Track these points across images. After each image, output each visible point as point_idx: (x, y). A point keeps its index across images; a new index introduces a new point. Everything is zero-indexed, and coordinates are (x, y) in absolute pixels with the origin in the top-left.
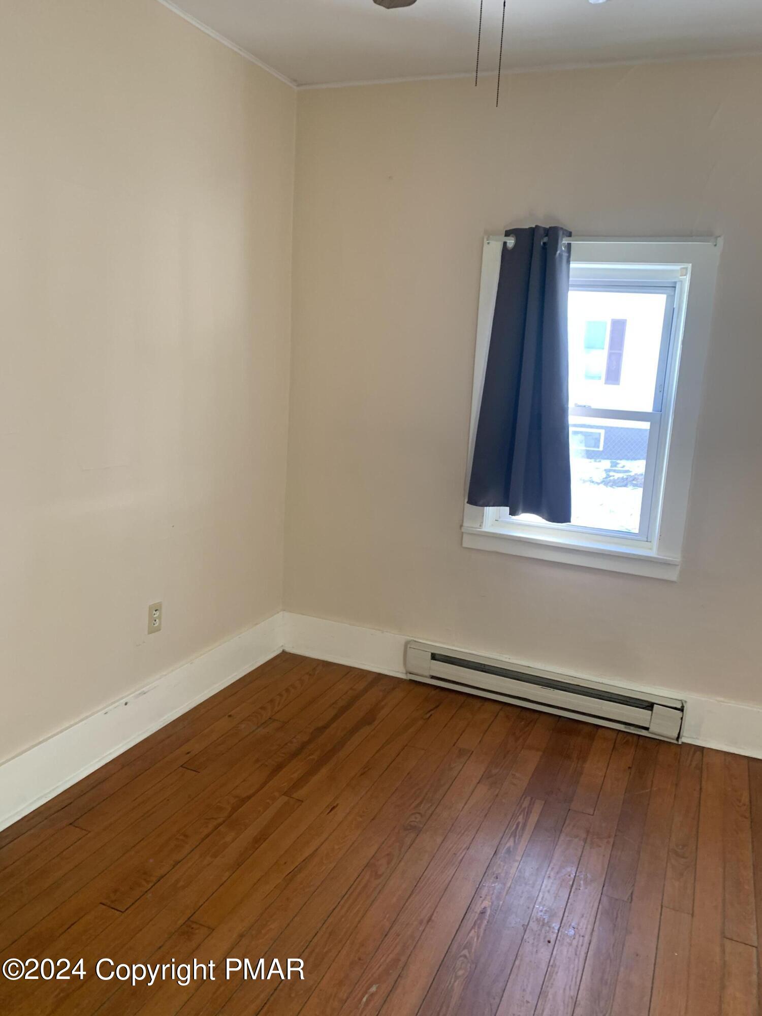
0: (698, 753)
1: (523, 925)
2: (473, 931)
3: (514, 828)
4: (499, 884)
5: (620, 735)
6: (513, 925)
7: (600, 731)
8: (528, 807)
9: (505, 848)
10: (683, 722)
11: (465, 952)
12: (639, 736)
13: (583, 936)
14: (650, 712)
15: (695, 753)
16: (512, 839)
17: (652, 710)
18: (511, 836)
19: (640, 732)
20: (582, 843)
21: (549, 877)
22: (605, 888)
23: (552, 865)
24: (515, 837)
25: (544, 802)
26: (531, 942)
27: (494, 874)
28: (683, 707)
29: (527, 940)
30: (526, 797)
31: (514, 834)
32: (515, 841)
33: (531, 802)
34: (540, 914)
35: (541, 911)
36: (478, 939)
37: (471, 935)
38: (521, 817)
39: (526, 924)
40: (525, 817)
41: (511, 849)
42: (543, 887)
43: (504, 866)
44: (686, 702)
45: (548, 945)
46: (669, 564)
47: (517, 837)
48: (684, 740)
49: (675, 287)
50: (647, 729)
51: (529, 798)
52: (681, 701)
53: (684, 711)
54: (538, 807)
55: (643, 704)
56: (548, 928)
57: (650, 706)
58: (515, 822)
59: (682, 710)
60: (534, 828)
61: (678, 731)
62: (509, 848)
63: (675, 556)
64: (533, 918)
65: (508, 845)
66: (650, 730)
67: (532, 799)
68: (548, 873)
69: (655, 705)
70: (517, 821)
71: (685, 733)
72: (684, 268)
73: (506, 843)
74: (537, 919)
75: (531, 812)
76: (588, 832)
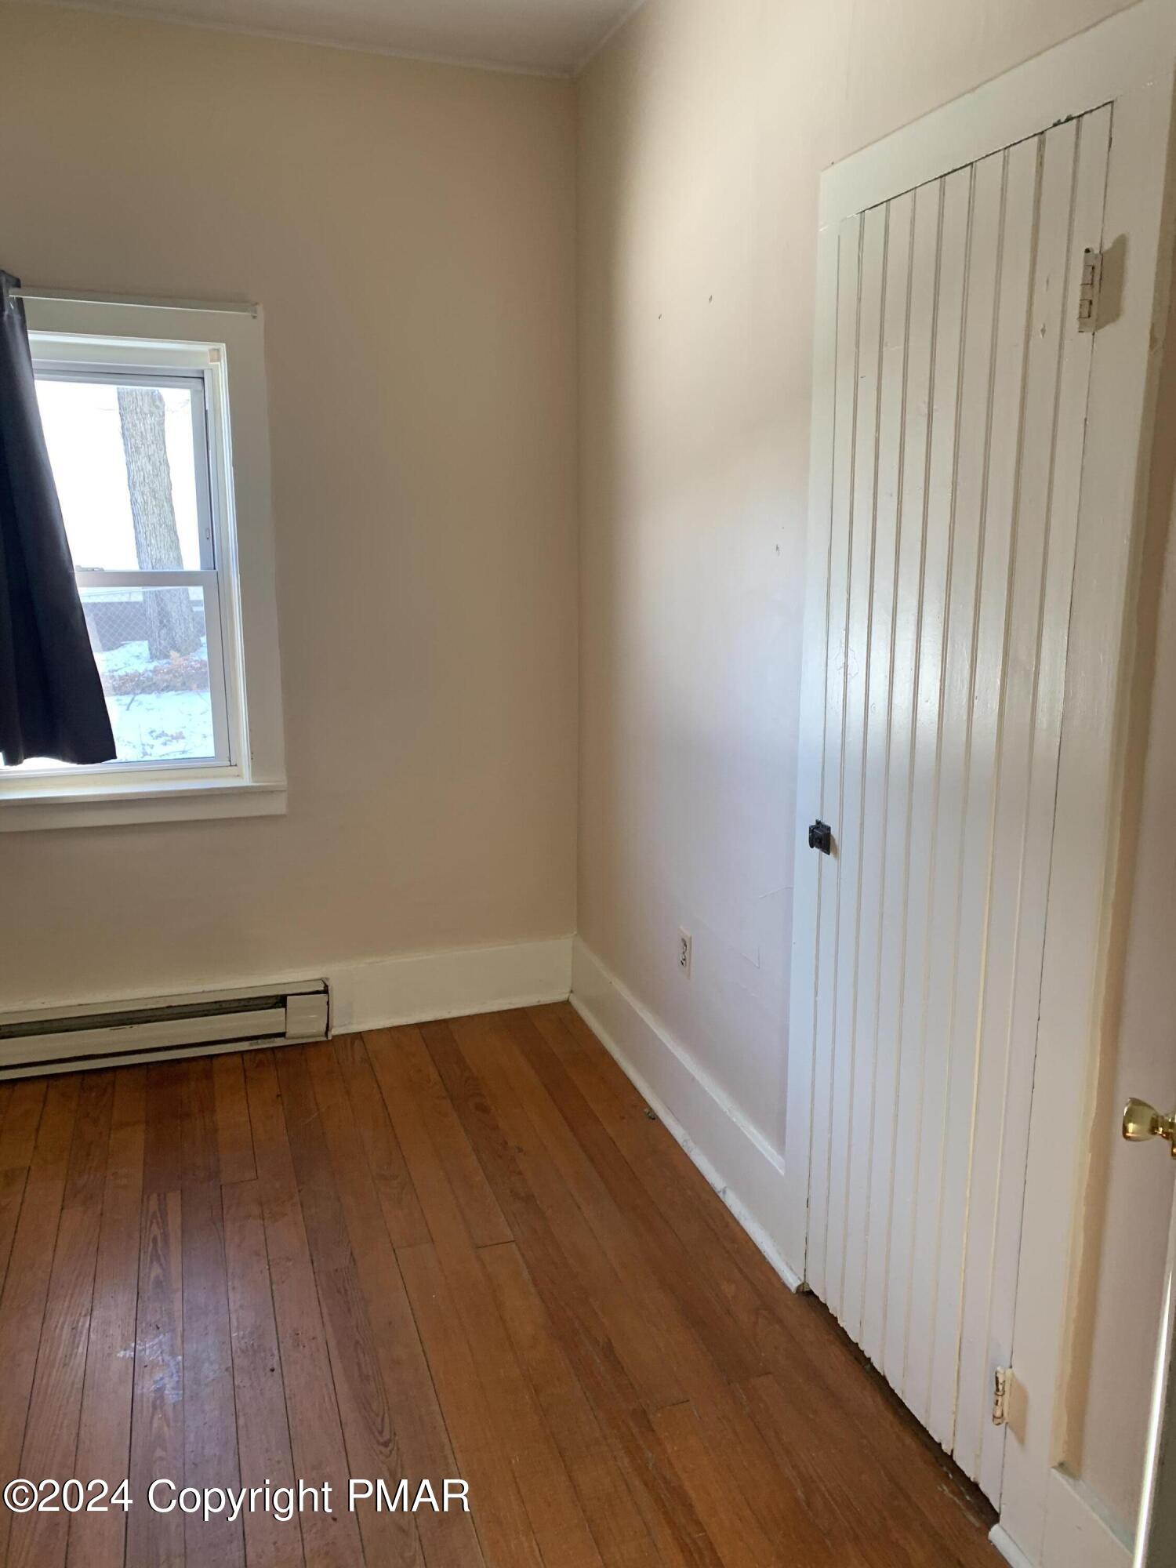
0: (357, 1043)
1: (227, 1369)
2: (156, 1418)
3: (150, 1248)
4: (164, 1335)
5: (247, 1057)
6: (211, 1377)
7: (215, 1062)
8: (160, 1209)
9: (151, 1283)
10: (330, 1006)
11: (159, 1453)
12: (273, 1049)
13: (314, 1338)
14: (284, 1009)
15: (352, 1044)
16: (155, 1264)
17: (284, 1005)
18: (151, 1262)
19: (273, 1042)
20: (259, 1222)
21: (234, 1288)
22: (315, 1264)
23: (230, 1271)
24: (158, 1259)
25: (179, 1192)
26: (248, 1385)
27: (150, 1325)
28: (326, 986)
29: (241, 1385)
30: (149, 1197)
31: (155, 1257)
32: (161, 1265)
33: (159, 1200)
34: (243, 1342)
35: (243, 1338)
36: (168, 1426)
37: (155, 1425)
38: (155, 1227)
39: (230, 1365)
40: (161, 1224)
41: (161, 1278)
42: (231, 1304)
43: (161, 1308)
44: (327, 979)
45: (272, 1376)
46: (272, 792)
47: (162, 1258)
48: (334, 1032)
49: (203, 378)
50: (282, 1035)
51: (154, 1196)
52: (321, 979)
53: (329, 992)
54: (174, 1202)
55: (269, 1001)
56: (262, 1354)
57: (281, 1001)
58: (149, 1241)
59: (326, 991)
60: (183, 1232)
61: (326, 1022)
62: (157, 1277)
63: (278, 779)
64: (236, 1352)
65: (153, 1275)
66: (287, 1035)
67: (159, 1195)
68: (230, 1283)
69: (288, 998)
70: (152, 1236)
71: (335, 1022)
72: (215, 349)
73: (150, 1273)
74: (243, 1351)
75: (167, 1214)
76: (261, 1204)
